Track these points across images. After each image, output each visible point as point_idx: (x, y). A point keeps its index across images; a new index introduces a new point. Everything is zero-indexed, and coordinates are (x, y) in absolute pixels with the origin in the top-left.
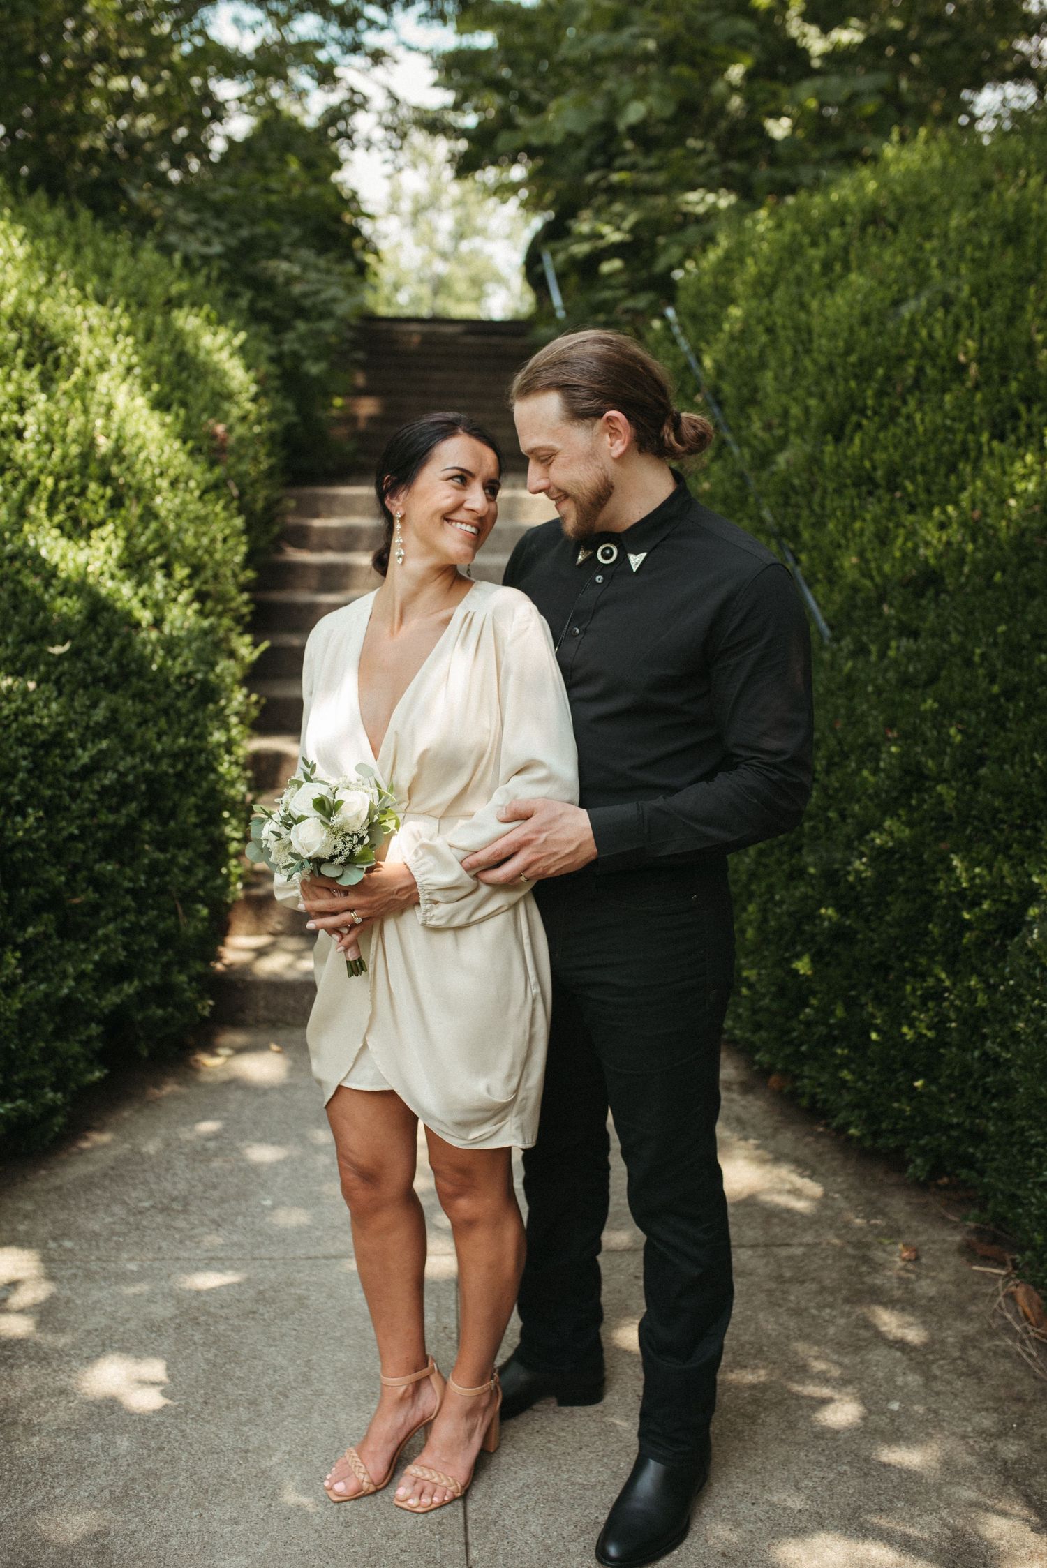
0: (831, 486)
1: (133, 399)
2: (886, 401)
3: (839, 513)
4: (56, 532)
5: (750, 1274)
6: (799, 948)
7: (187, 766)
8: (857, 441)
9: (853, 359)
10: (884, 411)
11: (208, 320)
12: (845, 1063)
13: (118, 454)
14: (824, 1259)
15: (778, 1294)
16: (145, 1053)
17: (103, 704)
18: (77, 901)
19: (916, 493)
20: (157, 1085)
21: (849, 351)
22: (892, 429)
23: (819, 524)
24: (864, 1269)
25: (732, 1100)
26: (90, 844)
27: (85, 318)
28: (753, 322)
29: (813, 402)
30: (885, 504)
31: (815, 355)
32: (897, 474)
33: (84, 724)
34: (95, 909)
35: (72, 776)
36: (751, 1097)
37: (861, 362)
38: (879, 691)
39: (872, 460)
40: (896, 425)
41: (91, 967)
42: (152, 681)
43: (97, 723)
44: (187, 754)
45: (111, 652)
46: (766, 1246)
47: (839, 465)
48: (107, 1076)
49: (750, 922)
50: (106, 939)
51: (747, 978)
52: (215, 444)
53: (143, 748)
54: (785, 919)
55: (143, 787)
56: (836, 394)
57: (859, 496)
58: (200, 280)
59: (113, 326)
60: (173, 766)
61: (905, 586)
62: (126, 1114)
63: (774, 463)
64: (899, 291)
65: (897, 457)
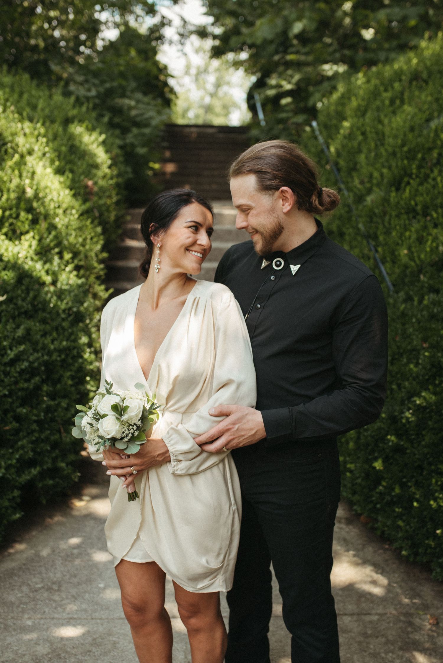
0: (394, 214)
1: (45, 169)
2: (423, 170)
3: (398, 227)
4: (3, 237)
5: (350, 632)
6: (376, 454)
7: (67, 355)
8: (407, 191)
9: (405, 149)
10: (422, 175)
11: (87, 129)
12: (400, 516)
13: (36, 196)
14: (389, 623)
15: (364, 644)
16: (44, 502)
17: (22, 327)
18: (7, 428)
19: (438, 218)
20: (51, 517)
21: (403, 145)
22: (426, 185)
23: (388, 233)
24: (409, 629)
25: (341, 528)
26: (15, 398)
27: (22, 129)
28: (355, 130)
29: (385, 171)
30: (422, 223)
31: (387, 147)
32: (428, 208)
33: (12, 337)
34: (17, 432)
35: (5, 364)
36: (351, 527)
37: (410, 150)
38: (419, 321)
39: (415, 200)
40: (428, 183)
41: (14, 461)
42: (50, 313)
43: (19, 337)
44: (67, 350)
45: (29, 299)
46: (358, 614)
47: (398, 203)
48: (23, 516)
49: (351, 439)
50: (23, 447)
51: (349, 468)
52: (88, 190)
53: (44, 347)
54: (369, 438)
55: (43, 368)
56: (397, 166)
57: (409, 219)
58: (84, 109)
59: (36, 133)
60: (60, 356)
61: (432, 266)
62: (34, 533)
63: (365, 200)
64: (429, 114)
65: (428, 199)
